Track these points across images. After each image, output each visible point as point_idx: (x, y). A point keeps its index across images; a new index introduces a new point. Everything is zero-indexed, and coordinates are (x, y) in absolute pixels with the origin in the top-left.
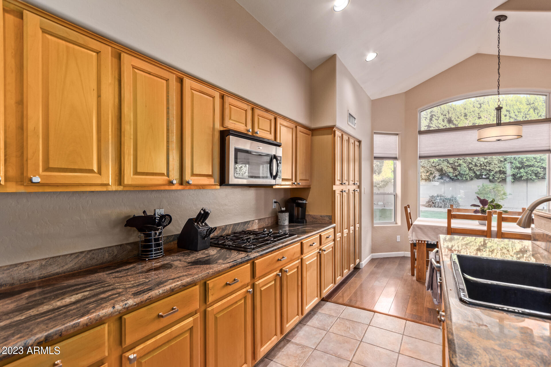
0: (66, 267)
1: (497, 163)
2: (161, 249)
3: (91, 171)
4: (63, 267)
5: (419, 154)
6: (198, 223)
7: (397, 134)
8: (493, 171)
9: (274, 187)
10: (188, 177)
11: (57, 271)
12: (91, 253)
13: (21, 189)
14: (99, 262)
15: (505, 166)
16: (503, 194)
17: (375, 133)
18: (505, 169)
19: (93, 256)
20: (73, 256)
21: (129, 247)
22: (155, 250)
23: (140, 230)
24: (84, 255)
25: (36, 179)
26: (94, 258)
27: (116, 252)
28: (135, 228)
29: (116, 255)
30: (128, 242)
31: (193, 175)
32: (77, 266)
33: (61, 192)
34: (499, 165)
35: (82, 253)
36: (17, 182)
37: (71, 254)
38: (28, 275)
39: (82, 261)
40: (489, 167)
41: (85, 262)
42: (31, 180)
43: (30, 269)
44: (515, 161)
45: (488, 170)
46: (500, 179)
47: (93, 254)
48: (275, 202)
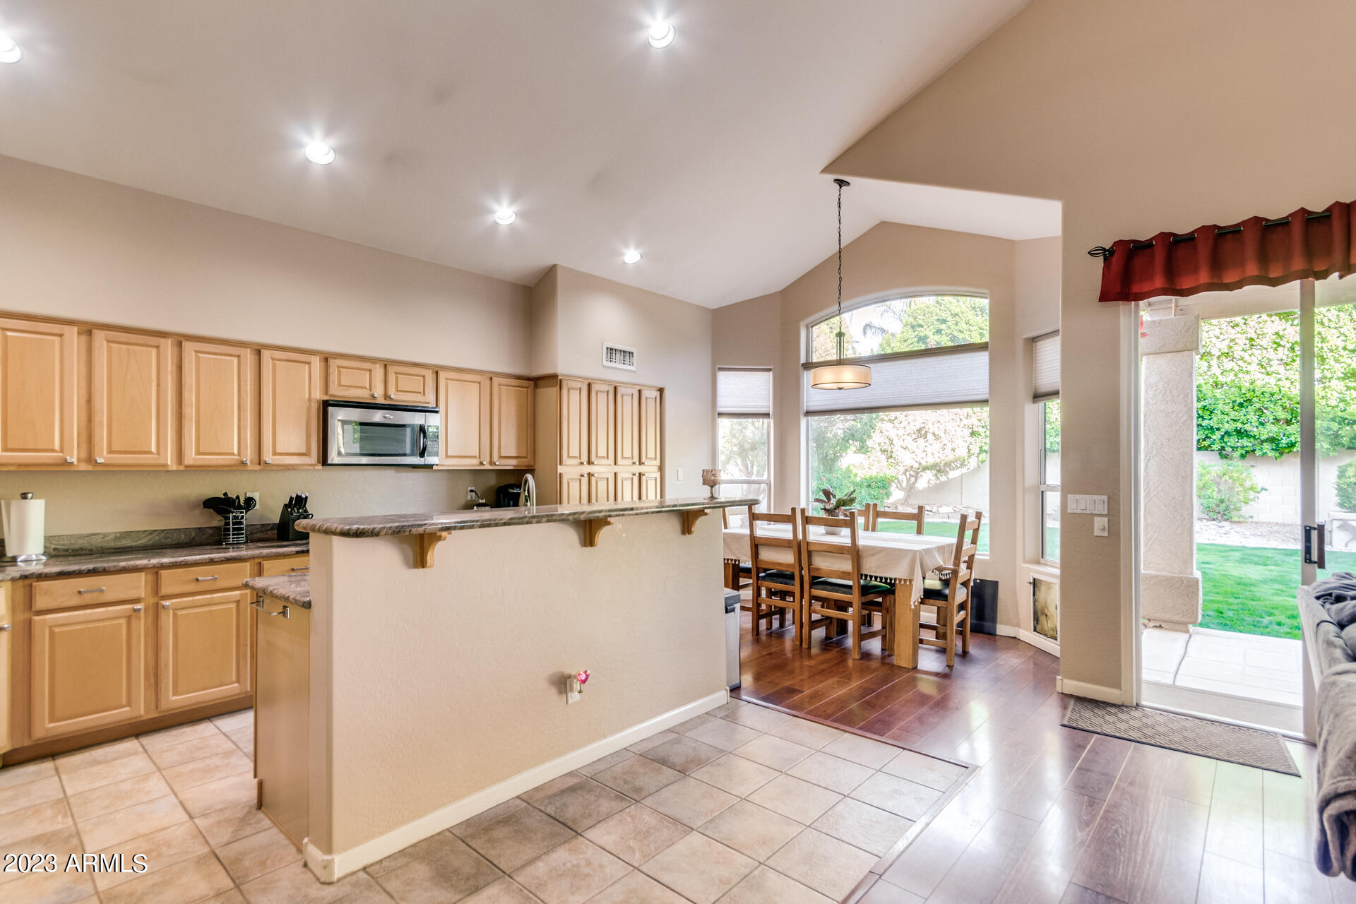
0: (139, 542)
1: (1227, 409)
2: (243, 534)
3: (150, 453)
4: (136, 541)
5: (807, 406)
6: (292, 509)
7: (769, 370)
8: (1218, 429)
9: (435, 468)
10: (268, 457)
11: (131, 544)
12: (165, 532)
13: (90, 468)
14: (174, 542)
15: (1248, 417)
16: (1249, 489)
17: (720, 369)
18: (1248, 425)
19: (168, 535)
20: (147, 533)
21: (210, 531)
22: (233, 534)
23: (219, 512)
24: (157, 533)
25: (100, 460)
26: (168, 537)
27: (193, 535)
28: (212, 510)
29: (194, 537)
30: (210, 526)
31: (275, 453)
32: (151, 542)
33: (136, 471)
34: (1233, 414)
35: (156, 531)
36: (87, 462)
37: (145, 531)
38: (104, 544)
39: (156, 538)
40: (1210, 419)
41: (160, 539)
42: (96, 461)
43: (106, 538)
44: (1272, 406)
45: (1208, 429)
46: (1241, 451)
47: (167, 533)
48: (472, 491)
